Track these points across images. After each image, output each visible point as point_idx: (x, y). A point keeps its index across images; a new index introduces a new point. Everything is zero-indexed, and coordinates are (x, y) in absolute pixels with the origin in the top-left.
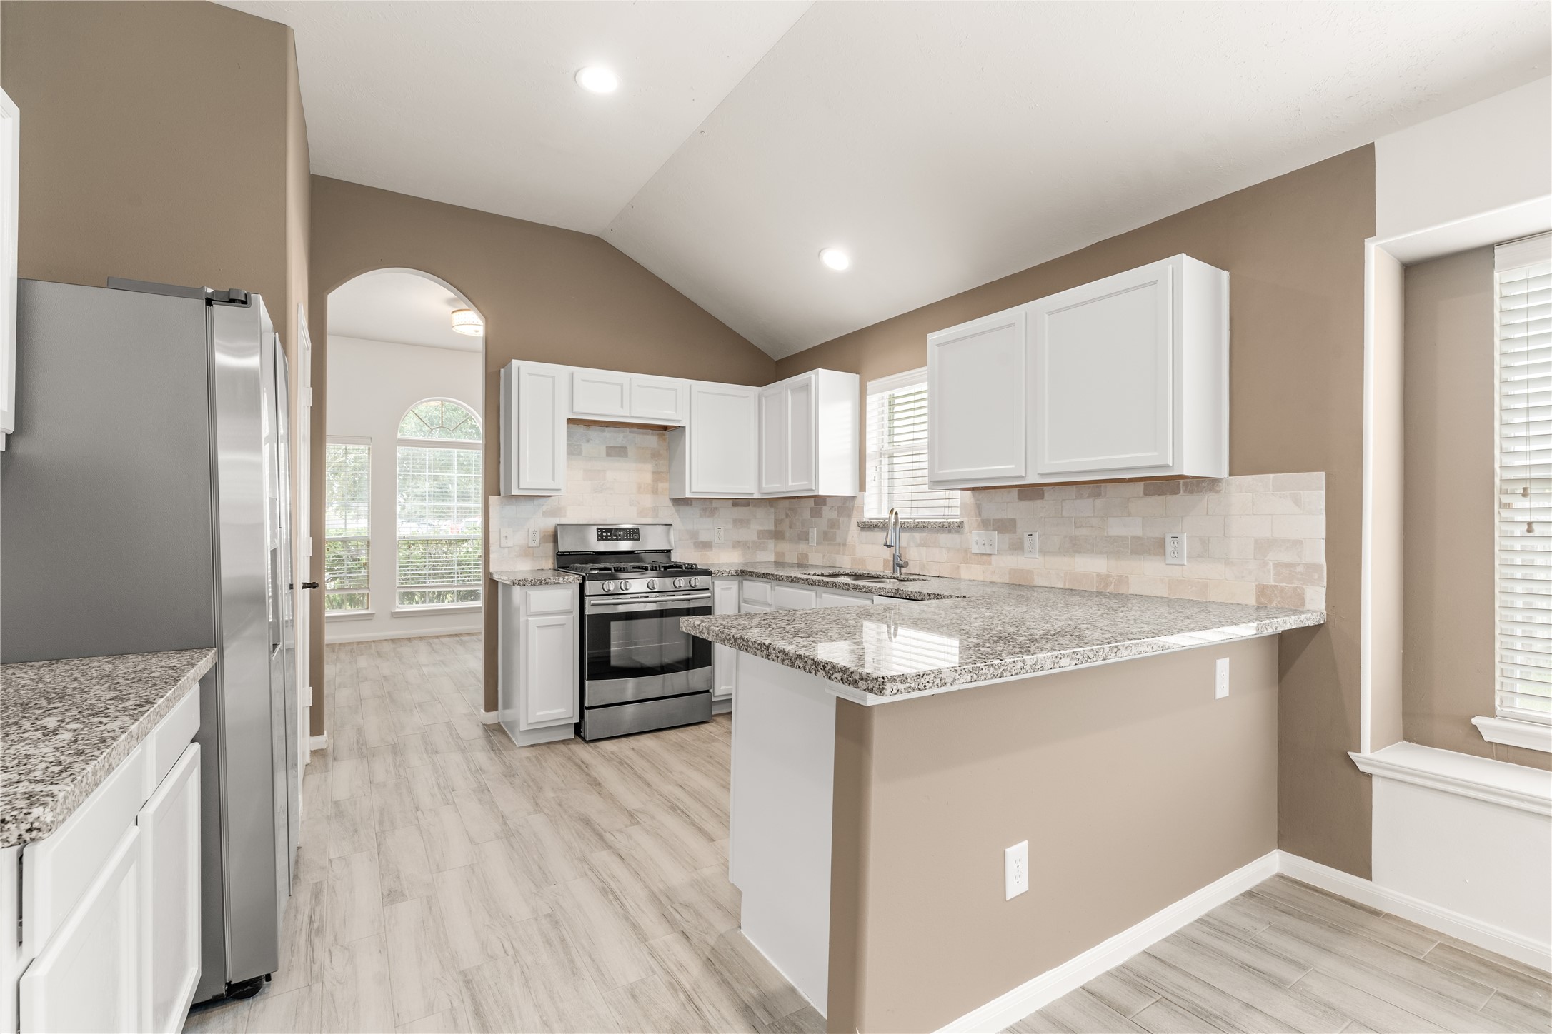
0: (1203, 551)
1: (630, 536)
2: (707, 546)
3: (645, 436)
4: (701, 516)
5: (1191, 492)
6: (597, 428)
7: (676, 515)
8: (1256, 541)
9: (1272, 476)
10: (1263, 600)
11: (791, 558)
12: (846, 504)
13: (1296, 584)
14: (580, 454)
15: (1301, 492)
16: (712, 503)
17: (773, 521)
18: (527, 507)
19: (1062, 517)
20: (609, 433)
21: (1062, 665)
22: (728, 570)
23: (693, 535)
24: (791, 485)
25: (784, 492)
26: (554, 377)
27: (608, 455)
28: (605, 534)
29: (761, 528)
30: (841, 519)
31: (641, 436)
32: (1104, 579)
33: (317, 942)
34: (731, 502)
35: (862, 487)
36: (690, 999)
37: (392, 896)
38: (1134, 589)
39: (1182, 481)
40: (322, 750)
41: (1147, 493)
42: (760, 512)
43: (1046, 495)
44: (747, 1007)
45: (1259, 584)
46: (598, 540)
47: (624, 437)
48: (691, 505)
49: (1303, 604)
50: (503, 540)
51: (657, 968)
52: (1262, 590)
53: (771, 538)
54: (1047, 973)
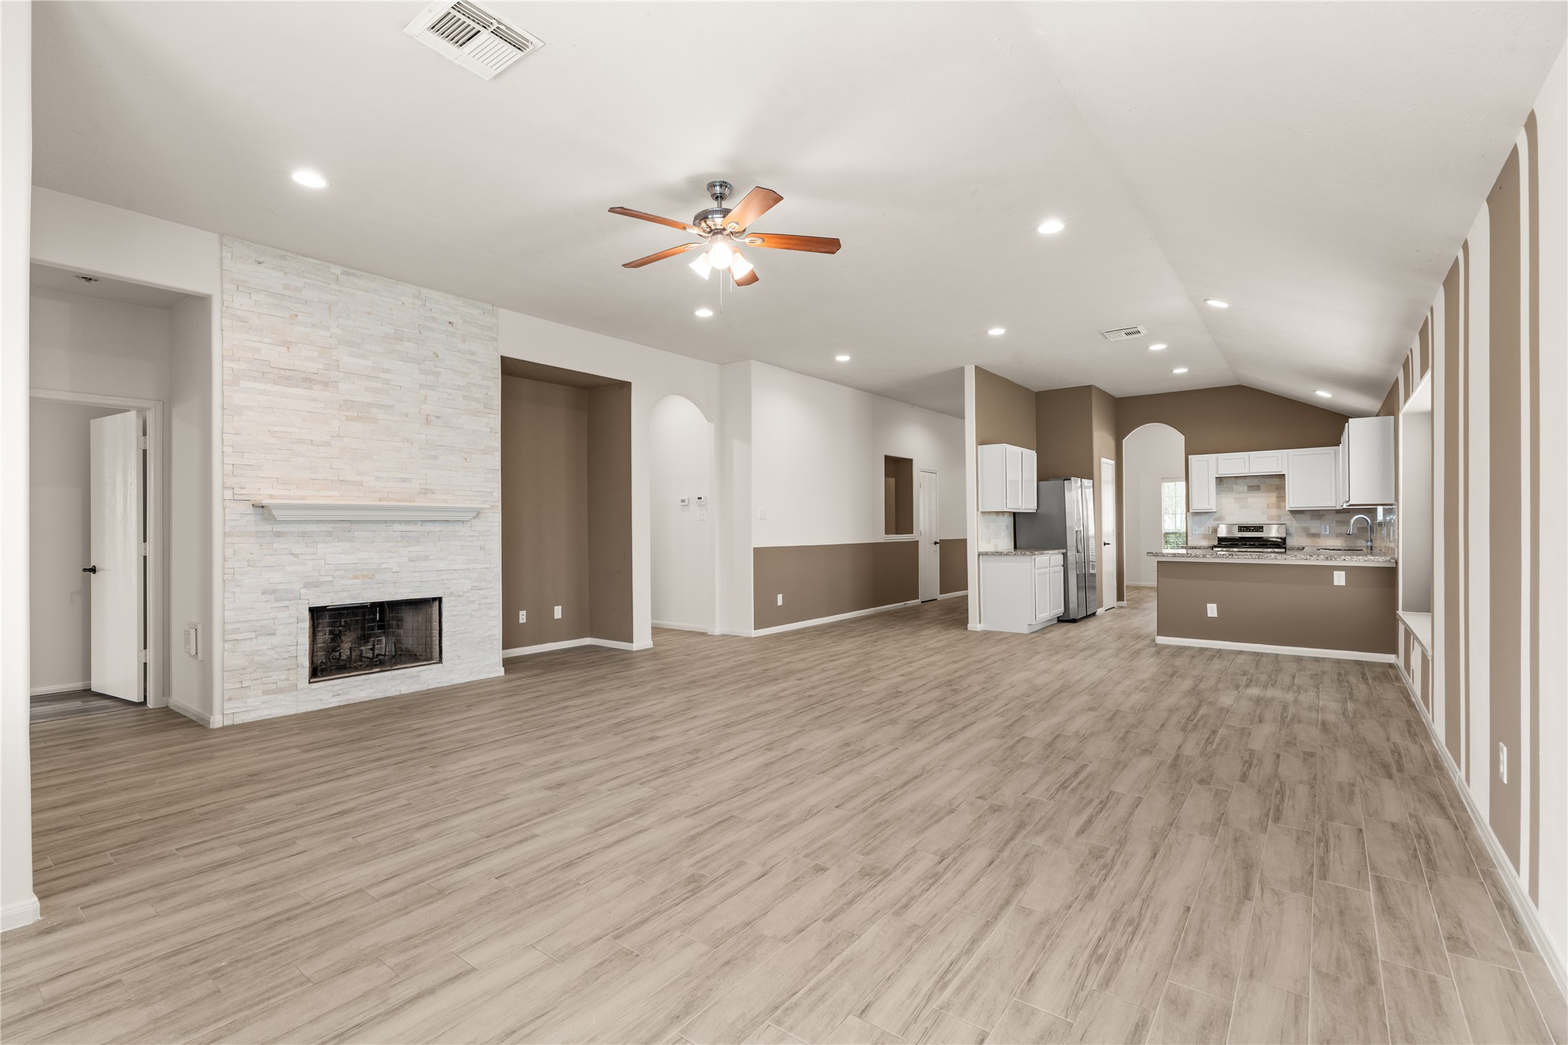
1: (1259, 530)
2: (1317, 535)
3: (1267, 480)
4: (1311, 519)
6: (1242, 478)
7: (1293, 519)
16: (1319, 512)
18: (1204, 518)
20: (1248, 481)
23: (1304, 529)
26: (1208, 460)
27: (1248, 490)
28: (1242, 529)
46: (1239, 532)
47: (1257, 482)
48: (1301, 514)
50: (1194, 531)
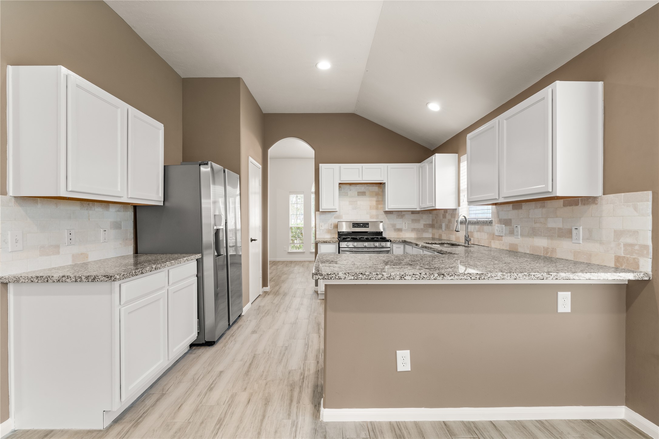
0: (589, 238)
1: (365, 226)
2: (400, 230)
3: (373, 187)
4: (397, 218)
5: (584, 204)
6: (354, 185)
7: (386, 218)
8: (615, 231)
9: (623, 194)
10: (618, 265)
11: (437, 236)
12: (454, 212)
13: (635, 256)
14: (347, 195)
15: (638, 203)
16: (402, 213)
17: (431, 220)
18: (328, 216)
19: (529, 218)
20: (358, 187)
21: (406, 279)
22: (398, 240)
23: (394, 226)
24: (427, 205)
25: (426, 208)
26: (333, 169)
28: (355, 225)
29: (425, 223)
30: (452, 219)
31: (371, 187)
32: (546, 250)
33: (231, 338)
34: (411, 212)
35: (459, 205)
36: (303, 378)
37: (254, 332)
38: (559, 255)
39: (580, 198)
40: (267, 291)
41: (565, 205)
42: (425, 216)
43: (523, 207)
44: (317, 386)
45: (616, 255)
46: (353, 227)
47: (364, 188)
48: (393, 213)
49: (638, 268)
50: (320, 227)
51: (302, 368)
52: (618, 259)
53: (430, 227)
54: (423, 409)
